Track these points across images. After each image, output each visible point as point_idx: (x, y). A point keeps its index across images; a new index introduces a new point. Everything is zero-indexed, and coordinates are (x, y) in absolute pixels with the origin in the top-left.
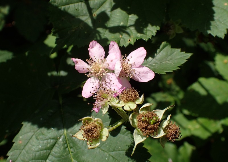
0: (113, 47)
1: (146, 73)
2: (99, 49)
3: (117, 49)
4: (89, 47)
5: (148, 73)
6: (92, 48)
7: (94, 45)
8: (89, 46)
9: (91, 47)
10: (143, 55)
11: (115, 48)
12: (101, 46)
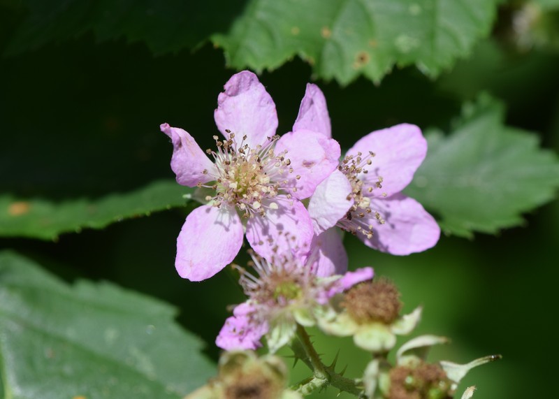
0: (312, 106)
1: (411, 222)
2: (260, 106)
3: (321, 119)
4: (223, 91)
5: (414, 224)
6: (235, 93)
7: (242, 85)
8: (227, 86)
9: (229, 93)
10: (410, 159)
11: (316, 114)
12: (268, 97)
